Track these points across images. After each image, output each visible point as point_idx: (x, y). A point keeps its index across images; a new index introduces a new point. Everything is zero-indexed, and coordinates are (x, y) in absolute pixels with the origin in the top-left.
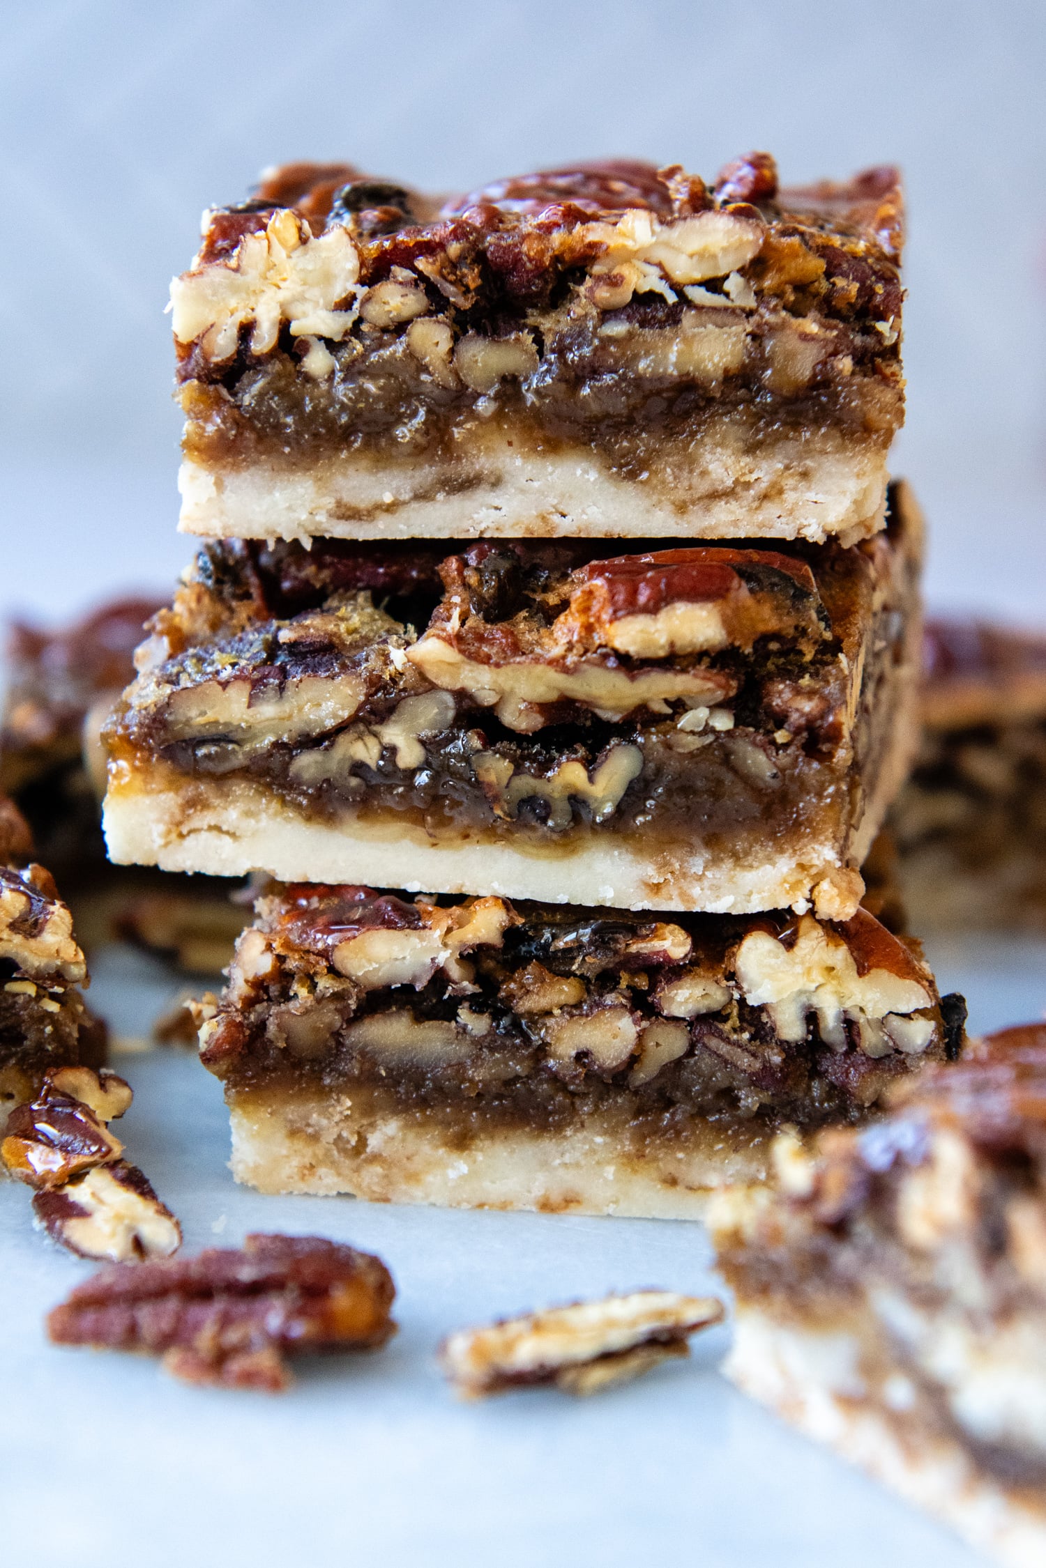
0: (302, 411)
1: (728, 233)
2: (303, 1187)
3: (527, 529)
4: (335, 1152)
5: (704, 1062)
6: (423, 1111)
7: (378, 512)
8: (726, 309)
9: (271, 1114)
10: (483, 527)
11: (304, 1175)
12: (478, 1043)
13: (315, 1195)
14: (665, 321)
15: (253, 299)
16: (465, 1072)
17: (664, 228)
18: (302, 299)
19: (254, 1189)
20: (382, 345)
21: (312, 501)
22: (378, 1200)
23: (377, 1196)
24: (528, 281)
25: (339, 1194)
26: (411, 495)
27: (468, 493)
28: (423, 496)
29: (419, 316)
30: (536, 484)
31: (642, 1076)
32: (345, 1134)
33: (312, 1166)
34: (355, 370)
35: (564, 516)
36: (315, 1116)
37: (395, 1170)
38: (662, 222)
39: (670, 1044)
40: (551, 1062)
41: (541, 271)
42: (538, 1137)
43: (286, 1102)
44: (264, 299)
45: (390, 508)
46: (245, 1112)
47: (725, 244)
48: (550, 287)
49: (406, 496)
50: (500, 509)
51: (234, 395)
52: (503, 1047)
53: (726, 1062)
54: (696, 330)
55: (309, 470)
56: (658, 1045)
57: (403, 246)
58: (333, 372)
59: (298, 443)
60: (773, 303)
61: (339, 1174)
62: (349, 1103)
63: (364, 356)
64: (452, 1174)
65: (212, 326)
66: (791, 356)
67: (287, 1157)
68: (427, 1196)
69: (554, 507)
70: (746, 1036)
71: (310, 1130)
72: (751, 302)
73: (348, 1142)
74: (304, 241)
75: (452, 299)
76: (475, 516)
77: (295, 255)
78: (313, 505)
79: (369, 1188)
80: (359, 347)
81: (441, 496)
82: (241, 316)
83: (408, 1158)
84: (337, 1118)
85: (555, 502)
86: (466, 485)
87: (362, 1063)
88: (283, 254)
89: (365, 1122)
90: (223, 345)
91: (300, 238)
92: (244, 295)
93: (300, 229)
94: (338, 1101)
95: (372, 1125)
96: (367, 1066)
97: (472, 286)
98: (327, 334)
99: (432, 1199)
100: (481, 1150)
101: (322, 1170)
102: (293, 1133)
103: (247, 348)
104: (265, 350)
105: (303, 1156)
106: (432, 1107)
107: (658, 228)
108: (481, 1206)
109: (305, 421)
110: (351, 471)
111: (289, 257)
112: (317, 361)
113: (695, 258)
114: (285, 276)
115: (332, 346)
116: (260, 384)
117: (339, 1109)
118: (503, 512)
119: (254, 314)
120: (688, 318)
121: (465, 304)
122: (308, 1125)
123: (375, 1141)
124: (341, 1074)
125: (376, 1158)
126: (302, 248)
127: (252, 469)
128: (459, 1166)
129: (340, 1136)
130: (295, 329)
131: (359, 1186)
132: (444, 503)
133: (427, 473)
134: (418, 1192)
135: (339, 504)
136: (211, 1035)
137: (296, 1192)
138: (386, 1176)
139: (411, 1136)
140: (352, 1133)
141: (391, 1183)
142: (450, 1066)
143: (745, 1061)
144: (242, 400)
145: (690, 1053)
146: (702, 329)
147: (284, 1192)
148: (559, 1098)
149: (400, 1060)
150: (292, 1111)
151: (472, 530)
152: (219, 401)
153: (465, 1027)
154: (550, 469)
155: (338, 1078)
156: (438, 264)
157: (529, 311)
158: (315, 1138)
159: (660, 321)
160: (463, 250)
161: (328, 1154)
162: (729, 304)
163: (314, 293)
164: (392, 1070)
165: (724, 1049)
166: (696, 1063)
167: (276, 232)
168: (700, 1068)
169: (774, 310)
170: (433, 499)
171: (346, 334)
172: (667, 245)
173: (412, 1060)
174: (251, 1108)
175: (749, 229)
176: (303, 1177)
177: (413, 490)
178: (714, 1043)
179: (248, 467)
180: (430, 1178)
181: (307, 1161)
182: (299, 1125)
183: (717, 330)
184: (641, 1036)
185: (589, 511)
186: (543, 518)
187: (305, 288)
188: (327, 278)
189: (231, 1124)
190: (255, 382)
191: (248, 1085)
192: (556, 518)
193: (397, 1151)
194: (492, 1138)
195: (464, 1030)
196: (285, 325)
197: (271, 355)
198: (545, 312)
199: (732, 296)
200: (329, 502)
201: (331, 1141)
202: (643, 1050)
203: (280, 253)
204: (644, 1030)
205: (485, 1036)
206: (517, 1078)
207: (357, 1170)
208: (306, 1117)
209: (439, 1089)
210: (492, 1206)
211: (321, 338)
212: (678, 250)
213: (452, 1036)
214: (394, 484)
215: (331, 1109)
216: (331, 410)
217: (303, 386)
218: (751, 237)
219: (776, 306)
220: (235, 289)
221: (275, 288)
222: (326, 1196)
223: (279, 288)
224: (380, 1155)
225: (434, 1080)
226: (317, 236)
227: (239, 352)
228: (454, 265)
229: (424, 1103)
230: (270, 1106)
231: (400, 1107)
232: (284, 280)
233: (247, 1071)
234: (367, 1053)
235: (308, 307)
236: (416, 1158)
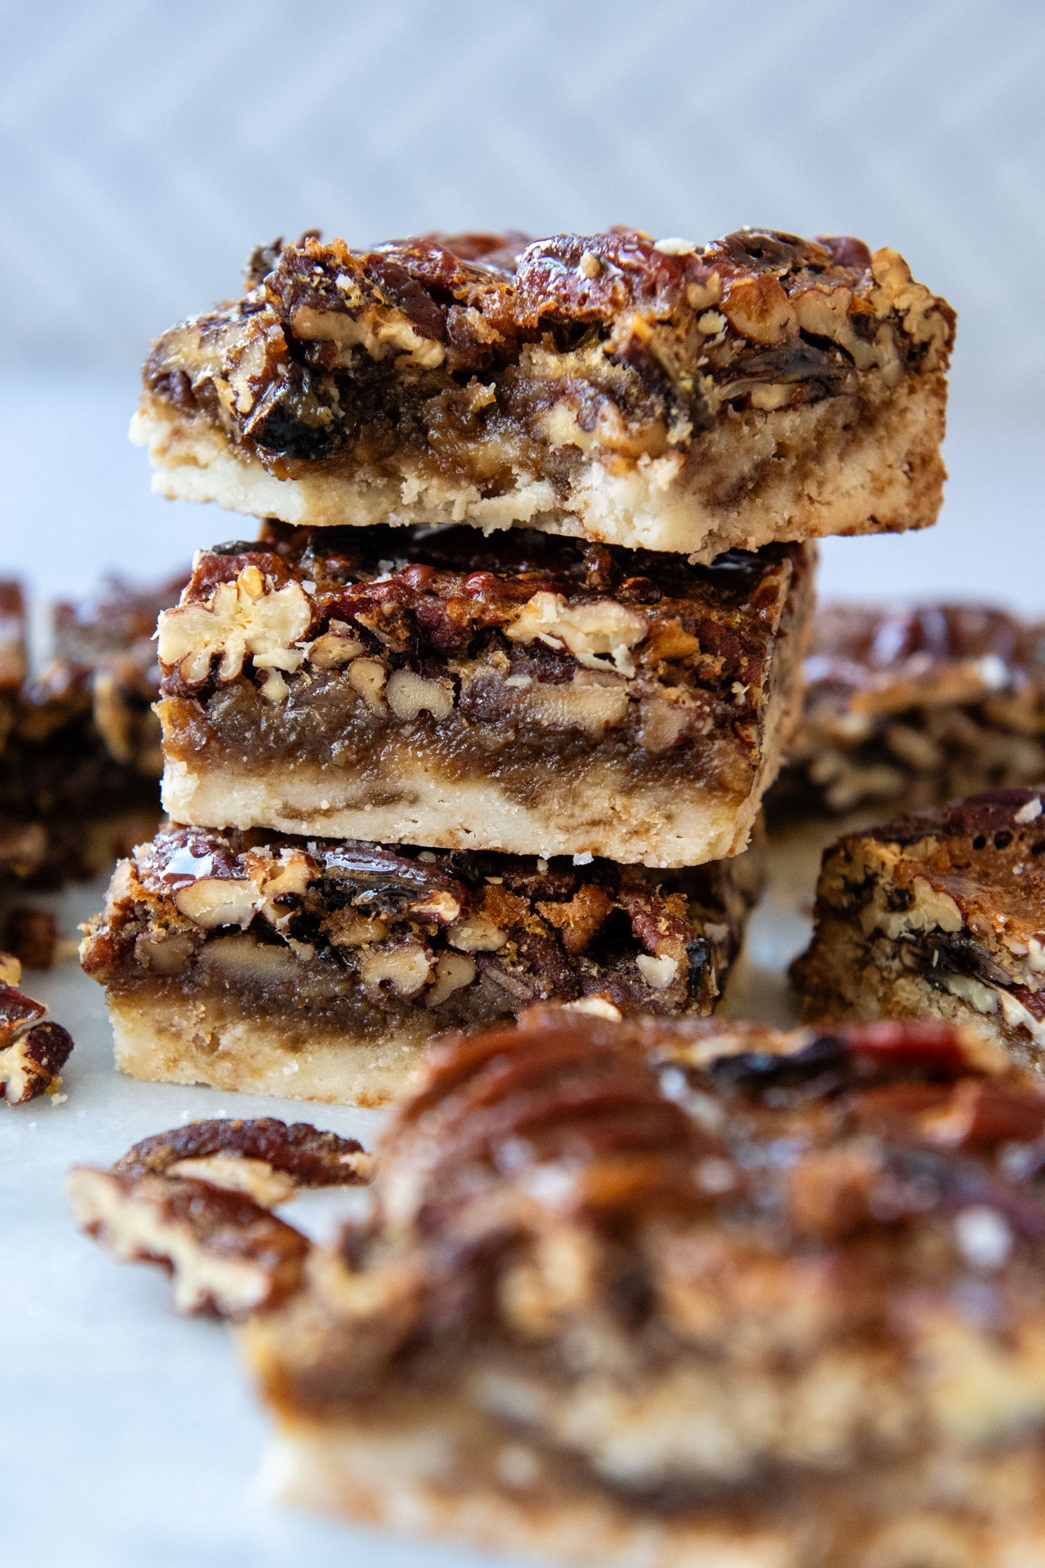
0: (259, 727)
1: (619, 620)
2: (168, 1076)
3: (437, 840)
4: (194, 1049)
5: (488, 990)
6: (262, 1017)
7: (316, 815)
8: (610, 672)
9: (142, 1015)
10: (402, 835)
11: (169, 1066)
12: (305, 966)
13: (178, 1084)
14: (562, 678)
15: (223, 636)
16: (294, 988)
17: (567, 610)
18: (263, 637)
19: (130, 1076)
20: (325, 681)
21: (264, 802)
22: (229, 1090)
23: (228, 1086)
24: (450, 638)
25: (197, 1084)
26: (345, 804)
27: (391, 807)
28: (354, 805)
29: (358, 656)
30: (446, 805)
31: (436, 998)
32: (201, 1034)
33: (175, 1061)
34: (303, 699)
35: (468, 831)
36: (176, 1018)
37: (242, 1066)
38: (565, 605)
39: (459, 973)
40: (363, 987)
41: (459, 631)
42: (356, 1044)
43: (153, 1005)
44: (232, 636)
45: (327, 813)
46: (121, 1012)
47: (615, 629)
48: (468, 642)
49: (341, 805)
50: (416, 822)
51: (206, 709)
52: (324, 971)
53: (504, 990)
54: (584, 687)
55: (263, 776)
56: (449, 973)
57: (349, 600)
58: (286, 698)
59: (254, 754)
60: (649, 675)
61: (197, 1067)
62: (203, 1008)
63: (312, 688)
64: (286, 1071)
65: (189, 654)
66: (661, 720)
67: (155, 1050)
68: (268, 1089)
69: (461, 824)
70: (520, 968)
71: (173, 1029)
72: (631, 672)
73: (204, 1041)
74: (266, 591)
75: (387, 645)
76: (396, 826)
77: (259, 603)
78: (264, 805)
79: (221, 1078)
80: (309, 681)
81: (368, 808)
82: (213, 648)
83: (252, 1057)
84: (194, 1021)
85: (461, 820)
86: (387, 800)
87: (212, 976)
88: (250, 601)
89: (217, 1024)
90: (198, 670)
91: (264, 589)
92: (216, 632)
93: (264, 582)
94: (194, 1005)
95: (223, 1027)
96: (215, 979)
97: (403, 637)
98: (283, 667)
99: (272, 1091)
100: (311, 1053)
101: (184, 1063)
102: (161, 1031)
103: (217, 675)
104: (231, 678)
105: (168, 1051)
106: (271, 1015)
107: (562, 610)
108: (311, 1099)
109: (261, 737)
110: (296, 780)
111: (254, 604)
112: (274, 689)
113: (591, 636)
114: (250, 619)
115: (287, 676)
116: (226, 703)
117: (195, 1012)
118: (419, 824)
119: (223, 648)
120: (578, 677)
121: (399, 649)
122: (172, 1025)
123: (225, 1041)
124: (197, 985)
125: (226, 1055)
126: (265, 598)
127: (217, 772)
128: (292, 1065)
129: (197, 1036)
130: (257, 661)
131: (213, 1078)
132: (370, 813)
133: (357, 787)
134: (260, 1085)
135: (285, 806)
136: (87, 949)
137: (162, 1080)
138: (235, 1071)
139: (254, 1038)
140: (207, 1033)
141: (238, 1076)
142: (283, 983)
143: (519, 990)
144: (211, 714)
145: (476, 982)
146: (590, 687)
147: (154, 1079)
148: (372, 1013)
149: (243, 976)
150: (159, 1013)
151: (392, 837)
152: (193, 713)
153: (294, 953)
154: (458, 794)
155: (193, 989)
156: (375, 619)
157: (451, 661)
158: (178, 1036)
159: (557, 677)
160: (394, 609)
161: (187, 1049)
162: (613, 668)
163: (273, 634)
164: (236, 983)
165: (502, 979)
166: (480, 991)
167: (244, 582)
168: (483, 994)
169: (650, 681)
170: (362, 809)
171: (298, 668)
172: (568, 624)
173: (252, 976)
174: (125, 1009)
175: (636, 619)
176: (168, 1068)
177: (346, 800)
178: (495, 973)
179: (213, 770)
180: (270, 1074)
181: (172, 1055)
182: (164, 1025)
183: (601, 689)
184: (434, 968)
185: (488, 830)
186: (451, 833)
187: (266, 629)
188: (284, 623)
189: (110, 1021)
190: (223, 701)
191: (122, 990)
192: (462, 834)
193: (242, 1051)
194: (319, 1043)
195: (294, 954)
196: (248, 658)
197: (236, 681)
198: (463, 662)
199: (617, 663)
200: (277, 803)
201: (191, 1039)
202: (437, 977)
203: (247, 601)
204: (436, 964)
205: (310, 961)
206: (336, 997)
207: (211, 1064)
208: (171, 1019)
209: (274, 1000)
210: (319, 1099)
211: (278, 669)
212: (577, 629)
213: (285, 959)
214: (331, 794)
215: (189, 1013)
216: (281, 730)
217: (261, 708)
218: (637, 625)
219: (652, 677)
220: (209, 626)
221: (241, 628)
222: (187, 1085)
223: (245, 628)
224: (230, 1053)
225: (270, 993)
226: (277, 590)
227: (209, 677)
228: (388, 620)
229: (263, 1011)
230: (142, 1008)
231: (247, 1013)
232: (250, 622)
233: (120, 978)
234: (217, 968)
235: (269, 644)
236: (259, 1058)
